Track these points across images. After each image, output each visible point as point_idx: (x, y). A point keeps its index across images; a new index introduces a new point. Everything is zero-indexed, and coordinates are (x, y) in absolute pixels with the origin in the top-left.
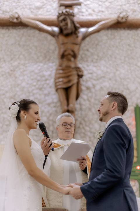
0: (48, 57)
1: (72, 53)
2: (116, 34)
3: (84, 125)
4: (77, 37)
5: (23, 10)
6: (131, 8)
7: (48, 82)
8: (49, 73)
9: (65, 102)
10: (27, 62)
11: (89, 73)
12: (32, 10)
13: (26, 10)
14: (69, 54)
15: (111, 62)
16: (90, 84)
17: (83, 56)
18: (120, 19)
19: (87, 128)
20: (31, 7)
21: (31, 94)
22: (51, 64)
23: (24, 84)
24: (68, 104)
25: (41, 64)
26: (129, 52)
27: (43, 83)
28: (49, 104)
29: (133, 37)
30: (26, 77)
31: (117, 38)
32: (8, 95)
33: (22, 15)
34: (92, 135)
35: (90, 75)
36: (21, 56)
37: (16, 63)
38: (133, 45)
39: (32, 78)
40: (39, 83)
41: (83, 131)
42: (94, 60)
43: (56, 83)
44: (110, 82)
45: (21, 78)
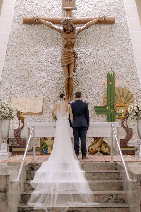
0: (57, 43)
1: (71, 44)
2: (98, 27)
3: (78, 85)
4: (74, 34)
5: (40, 11)
6: (108, 9)
7: (57, 59)
8: (58, 53)
9: (68, 74)
10: (44, 47)
11: (81, 54)
12: (46, 11)
13: (42, 11)
14: (70, 45)
15: (94, 46)
16: (82, 60)
17: (78, 42)
18: (100, 20)
19: (80, 87)
20: (45, 9)
21: (48, 67)
22: (58, 48)
23: (43, 61)
24: (69, 75)
25: (53, 48)
26: (106, 40)
27: (54, 60)
28: (58, 73)
29: (109, 29)
30: (44, 56)
31: (99, 30)
32: (34, 67)
33: (40, 14)
34: (83, 90)
35: (82, 55)
36: (41, 43)
37: (38, 48)
38: (108, 35)
39: (48, 56)
40: (52, 60)
41: (78, 88)
42: (85, 45)
43: (62, 62)
44: (94, 58)
45: (41, 57)
